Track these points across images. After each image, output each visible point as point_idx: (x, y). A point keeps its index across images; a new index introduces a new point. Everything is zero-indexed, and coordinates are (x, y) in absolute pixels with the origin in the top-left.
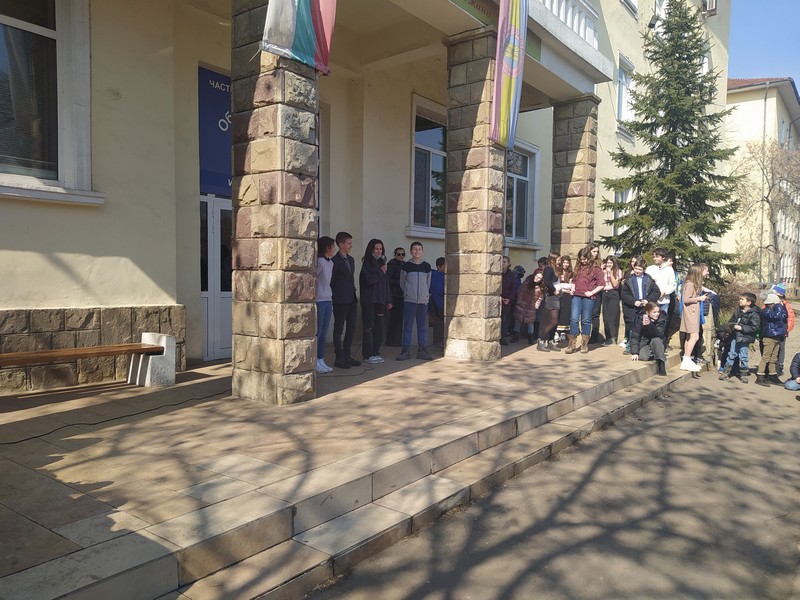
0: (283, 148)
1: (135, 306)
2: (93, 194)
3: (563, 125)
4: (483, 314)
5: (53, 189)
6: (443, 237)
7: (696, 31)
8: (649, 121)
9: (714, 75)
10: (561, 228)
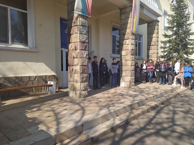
0: (80, 36)
1: (46, 75)
2: (36, 49)
3: (150, 28)
4: (130, 76)
5: (27, 48)
6: (120, 57)
7: (184, 2)
8: (172, 26)
9: (189, 13)
10: (149, 54)
